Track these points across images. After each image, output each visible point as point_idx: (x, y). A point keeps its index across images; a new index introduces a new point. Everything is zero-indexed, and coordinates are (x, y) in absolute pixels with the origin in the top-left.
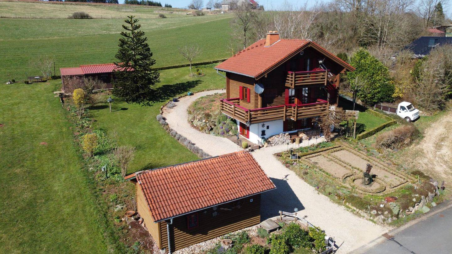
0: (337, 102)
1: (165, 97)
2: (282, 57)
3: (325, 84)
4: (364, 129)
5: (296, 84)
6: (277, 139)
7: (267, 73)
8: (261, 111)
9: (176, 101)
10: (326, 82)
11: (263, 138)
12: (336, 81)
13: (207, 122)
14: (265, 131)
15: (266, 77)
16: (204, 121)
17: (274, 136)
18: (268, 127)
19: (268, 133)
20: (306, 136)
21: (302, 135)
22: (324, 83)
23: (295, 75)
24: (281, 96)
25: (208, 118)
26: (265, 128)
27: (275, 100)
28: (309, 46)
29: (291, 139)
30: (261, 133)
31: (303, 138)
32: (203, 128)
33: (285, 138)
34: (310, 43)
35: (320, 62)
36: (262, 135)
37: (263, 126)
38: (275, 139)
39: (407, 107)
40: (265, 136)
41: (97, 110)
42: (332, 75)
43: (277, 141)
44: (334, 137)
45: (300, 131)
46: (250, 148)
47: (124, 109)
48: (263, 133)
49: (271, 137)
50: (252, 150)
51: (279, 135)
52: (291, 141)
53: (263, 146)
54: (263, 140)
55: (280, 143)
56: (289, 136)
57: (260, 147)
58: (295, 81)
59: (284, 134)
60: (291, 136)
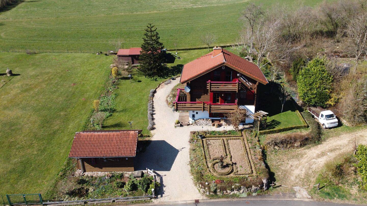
0: (255, 103)
1: (170, 75)
2: (201, 72)
3: (237, 92)
4: (276, 127)
5: (212, 90)
8: (190, 104)
9: (173, 79)
10: (237, 90)
11: (193, 119)
12: (255, 89)
13: (173, 100)
14: (195, 115)
15: (189, 83)
16: (171, 99)
17: (200, 119)
18: (197, 113)
19: (197, 117)
20: (225, 123)
21: (222, 122)
23: (211, 84)
24: (207, 94)
25: (174, 98)
26: (195, 113)
27: (202, 97)
28: (224, 65)
29: (212, 123)
30: (192, 116)
31: (223, 124)
32: (170, 103)
33: (208, 122)
34: (225, 63)
35: (238, 75)
37: (193, 111)
38: (201, 121)
39: (325, 116)
40: (195, 118)
41: (125, 80)
42: (251, 84)
43: (201, 123)
45: (222, 119)
46: (179, 124)
47: (140, 81)
48: (193, 116)
49: (198, 120)
50: (181, 126)
51: (203, 119)
52: (212, 124)
53: (192, 124)
54: (193, 120)
55: (204, 124)
56: (211, 121)
57: (188, 125)
58: (210, 88)
59: (207, 119)
60: (213, 121)
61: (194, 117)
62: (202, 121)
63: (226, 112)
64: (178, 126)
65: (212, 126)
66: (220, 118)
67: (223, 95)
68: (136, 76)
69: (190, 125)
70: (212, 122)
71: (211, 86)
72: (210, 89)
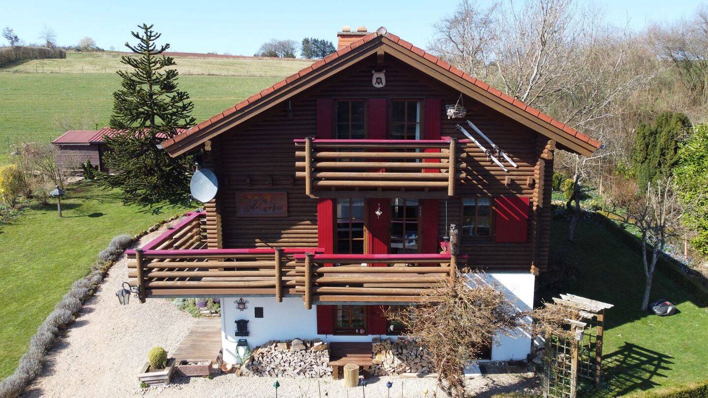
0: (534, 263)
3: (450, 193)
4: (655, 379)
5: (321, 183)
6: (280, 356)
7: (211, 137)
10: (450, 184)
11: (241, 344)
12: (532, 186)
14: (247, 322)
15: (208, 148)
17: (272, 343)
18: (259, 312)
19: (259, 331)
20: (397, 362)
21: (387, 359)
22: (445, 189)
23: (315, 149)
26: (248, 314)
28: (380, 51)
29: (332, 362)
30: (234, 328)
31: (386, 367)
33: (310, 358)
34: (383, 40)
35: (450, 112)
36: (237, 334)
37: (242, 305)
38: (279, 353)
40: (249, 339)
42: (515, 165)
43: (277, 361)
44: (515, 385)
45: (381, 340)
46: (166, 371)
47: (97, 215)
48: (242, 328)
49: (265, 346)
50: (178, 377)
51: (289, 344)
52: (330, 369)
53: (233, 370)
54: (242, 350)
55: (290, 370)
56: (326, 352)
57: (213, 374)
58: (315, 170)
59: (309, 345)
60: (336, 352)
61: (247, 334)
62: (282, 353)
63: (397, 299)
64: (159, 381)
65: (330, 379)
66: (368, 338)
67: (378, 213)
68: (95, 202)
69: (223, 377)
70: (333, 358)
71: (315, 160)
72: (314, 179)
